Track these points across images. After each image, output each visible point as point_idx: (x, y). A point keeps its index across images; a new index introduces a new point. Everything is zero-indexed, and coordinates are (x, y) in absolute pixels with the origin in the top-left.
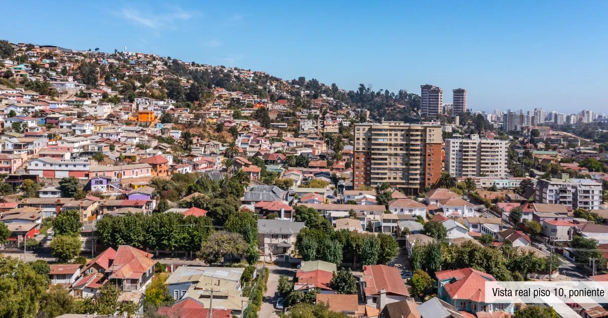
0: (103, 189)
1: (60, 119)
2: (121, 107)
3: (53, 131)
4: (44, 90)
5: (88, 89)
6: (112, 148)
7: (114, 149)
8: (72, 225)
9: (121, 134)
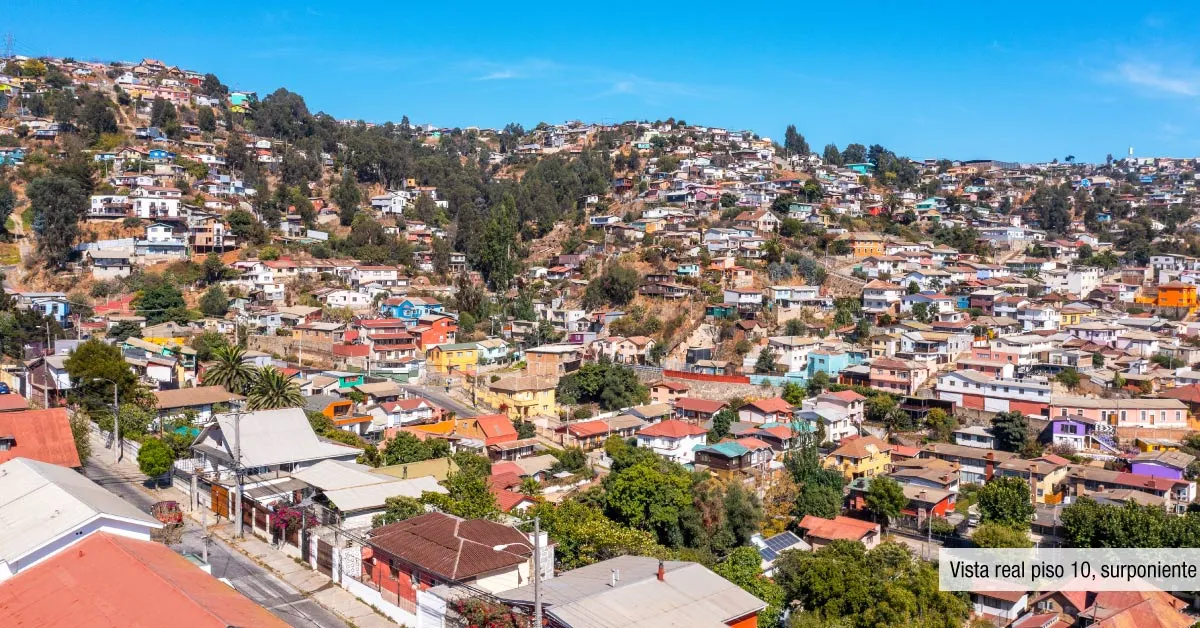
0: (1077, 443)
1: (996, 298)
2: (1118, 275)
3: (982, 320)
4: (967, 244)
5: (1049, 239)
6: (1098, 362)
7: (1103, 364)
8: (1014, 506)
9: (1118, 333)
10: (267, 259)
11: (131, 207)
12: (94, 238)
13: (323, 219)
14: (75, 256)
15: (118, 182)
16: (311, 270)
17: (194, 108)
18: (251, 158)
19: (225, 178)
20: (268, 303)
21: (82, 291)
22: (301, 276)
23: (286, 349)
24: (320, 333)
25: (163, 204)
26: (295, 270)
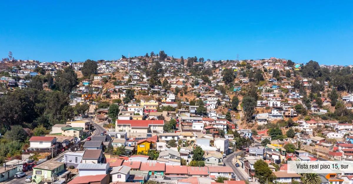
10: (307, 120)
11: (268, 103)
12: (258, 112)
13: (325, 104)
14: (253, 118)
15: (264, 96)
16: (321, 124)
17: (284, 71)
18: (301, 85)
19: (294, 93)
20: (307, 135)
21: (255, 128)
22: (318, 126)
23: (313, 150)
24: (325, 147)
25: (276, 103)
26: (316, 124)
